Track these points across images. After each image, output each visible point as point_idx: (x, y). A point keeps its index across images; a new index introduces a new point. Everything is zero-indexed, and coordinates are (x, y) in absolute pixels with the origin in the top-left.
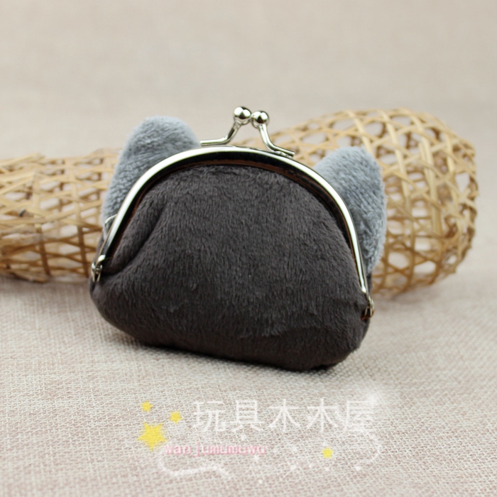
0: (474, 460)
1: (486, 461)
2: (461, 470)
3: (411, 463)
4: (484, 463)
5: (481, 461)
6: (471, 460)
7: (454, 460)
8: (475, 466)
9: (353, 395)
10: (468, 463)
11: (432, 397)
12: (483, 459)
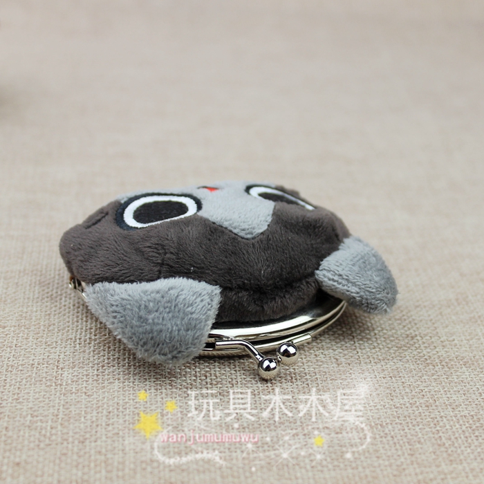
0: (312, 467)
1: (325, 469)
2: (290, 479)
3: (235, 468)
4: (322, 471)
5: (319, 468)
6: (308, 467)
7: (287, 466)
8: (310, 474)
9: (206, 377)
10: (303, 470)
11: (299, 383)
12: (323, 467)
